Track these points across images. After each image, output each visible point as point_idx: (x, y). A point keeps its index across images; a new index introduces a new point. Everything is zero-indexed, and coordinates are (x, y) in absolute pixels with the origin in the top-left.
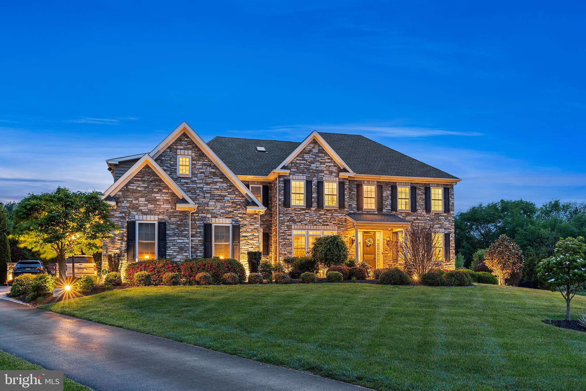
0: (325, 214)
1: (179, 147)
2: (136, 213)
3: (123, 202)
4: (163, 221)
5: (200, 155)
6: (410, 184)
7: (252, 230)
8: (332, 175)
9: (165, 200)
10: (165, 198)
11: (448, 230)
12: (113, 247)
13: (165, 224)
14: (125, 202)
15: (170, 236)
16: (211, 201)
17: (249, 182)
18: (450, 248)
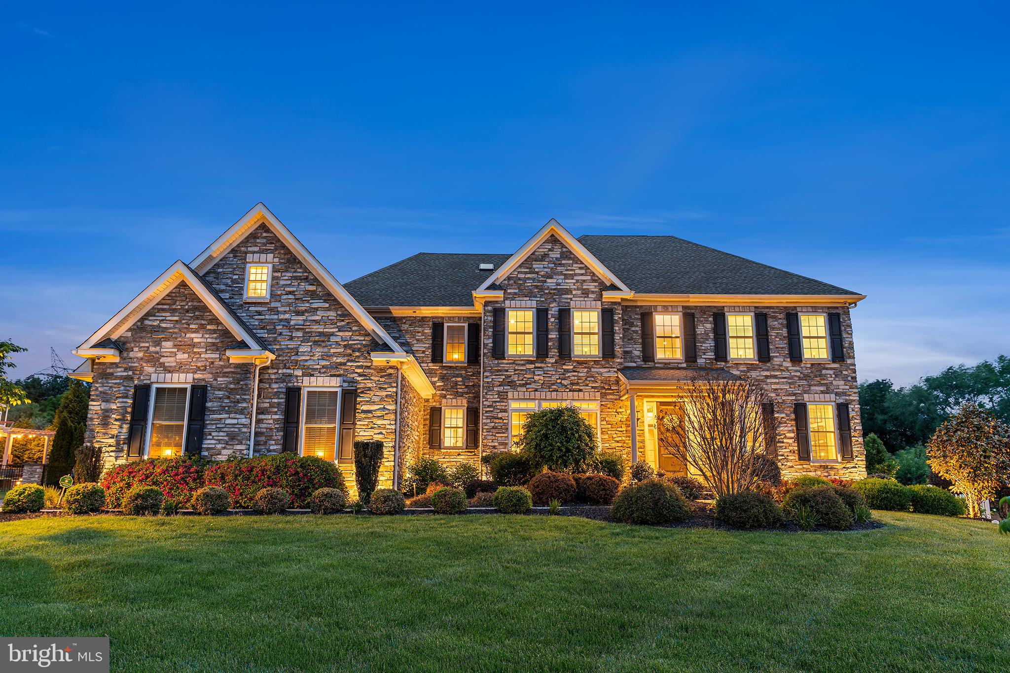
0: (575, 369)
1: (249, 249)
2: (154, 369)
3: (133, 351)
4: (203, 383)
5: (288, 261)
6: (753, 309)
7: (382, 400)
8: (588, 297)
9: (210, 344)
10: (209, 340)
11: (845, 397)
12: (105, 434)
13: (204, 388)
14: (136, 349)
15: (214, 412)
16: (303, 344)
17: (442, 318)
18: (850, 434)
